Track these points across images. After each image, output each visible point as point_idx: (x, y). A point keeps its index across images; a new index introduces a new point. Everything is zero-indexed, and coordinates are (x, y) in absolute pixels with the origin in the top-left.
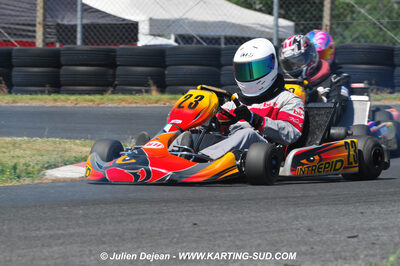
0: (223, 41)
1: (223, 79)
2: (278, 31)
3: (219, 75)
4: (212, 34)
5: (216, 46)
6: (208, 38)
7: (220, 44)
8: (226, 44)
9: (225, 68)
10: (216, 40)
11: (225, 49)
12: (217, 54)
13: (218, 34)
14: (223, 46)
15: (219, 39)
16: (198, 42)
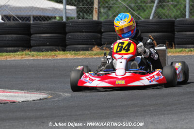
0: (32, 18)
1: (32, 43)
2: (66, 12)
3: (30, 40)
4: (25, 14)
5: (28, 22)
6: (22, 17)
7: (30, 21)
8: (33, 21)
9: (33, 36)
10: (28, 18)
11: (33, 24)
12: (28, 27)
13: (29, 14)
14: (32, 22)
15: (30, 17)
16: (17, 20)
